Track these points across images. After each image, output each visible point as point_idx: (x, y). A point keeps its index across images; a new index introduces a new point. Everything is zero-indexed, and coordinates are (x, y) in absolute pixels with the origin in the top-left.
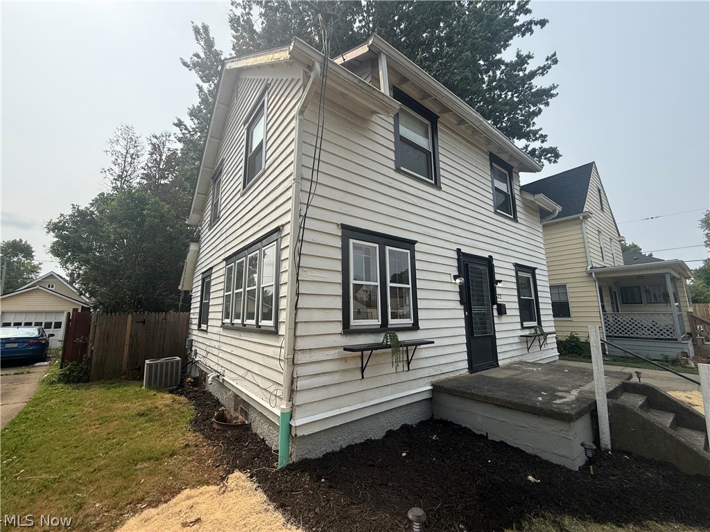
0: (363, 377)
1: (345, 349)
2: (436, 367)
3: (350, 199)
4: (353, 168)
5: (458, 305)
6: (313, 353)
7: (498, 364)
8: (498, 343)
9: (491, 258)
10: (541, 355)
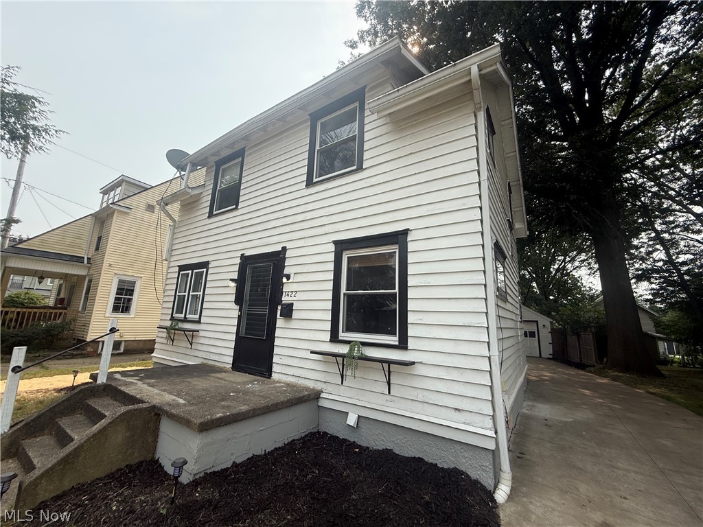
0: (173, 344)
5: (234, 305)
7: (270, 376)
8: (276, 351)
9: (284, 249)
10: (388, 404)
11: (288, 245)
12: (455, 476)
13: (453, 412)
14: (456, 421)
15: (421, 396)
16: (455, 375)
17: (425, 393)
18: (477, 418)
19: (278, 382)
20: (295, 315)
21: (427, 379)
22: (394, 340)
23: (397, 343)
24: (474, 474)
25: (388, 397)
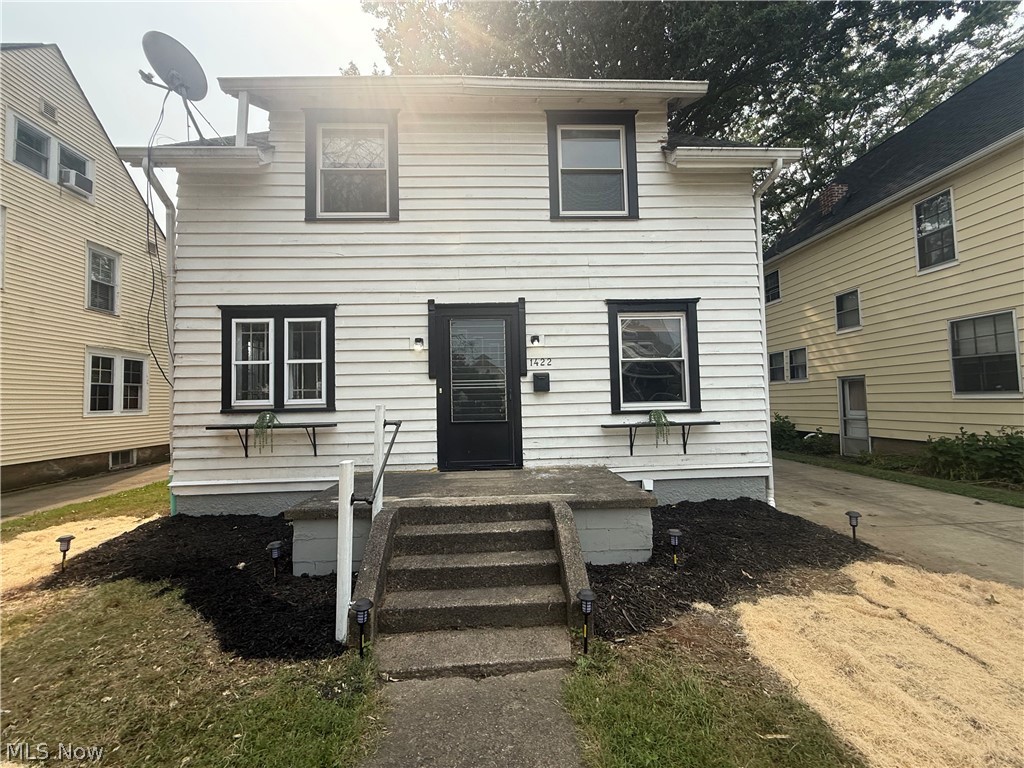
0: (247, 456)
1: (207, 428)
2: (368, 457)
3: (234, 276)
4: (239, 240)
5: (426, 380)
6: (189, 430)
7: (520, 466)
8: (525, 434)
9: (522, 301)
10: (684, 462)
11: (528, 297)
12: (744, 502)
13: (740, 456)
14: (744, 462)
15: (713, 449)
16: (741, 428)
17: (718, 446)
18: (758, 456)
19: (539, 471)
20: (553, 387)
21: (718, 435)
22: (685, 405)
23: (689, 408)
24: (754, 497)
25: (684, 457)
